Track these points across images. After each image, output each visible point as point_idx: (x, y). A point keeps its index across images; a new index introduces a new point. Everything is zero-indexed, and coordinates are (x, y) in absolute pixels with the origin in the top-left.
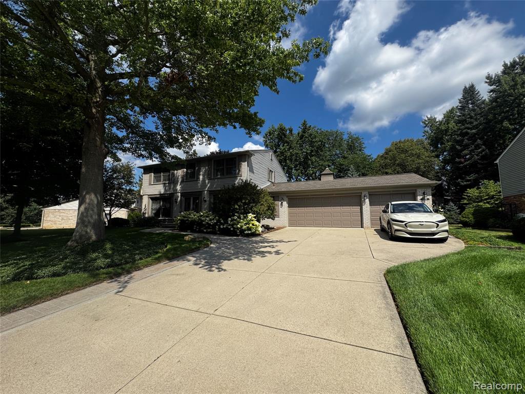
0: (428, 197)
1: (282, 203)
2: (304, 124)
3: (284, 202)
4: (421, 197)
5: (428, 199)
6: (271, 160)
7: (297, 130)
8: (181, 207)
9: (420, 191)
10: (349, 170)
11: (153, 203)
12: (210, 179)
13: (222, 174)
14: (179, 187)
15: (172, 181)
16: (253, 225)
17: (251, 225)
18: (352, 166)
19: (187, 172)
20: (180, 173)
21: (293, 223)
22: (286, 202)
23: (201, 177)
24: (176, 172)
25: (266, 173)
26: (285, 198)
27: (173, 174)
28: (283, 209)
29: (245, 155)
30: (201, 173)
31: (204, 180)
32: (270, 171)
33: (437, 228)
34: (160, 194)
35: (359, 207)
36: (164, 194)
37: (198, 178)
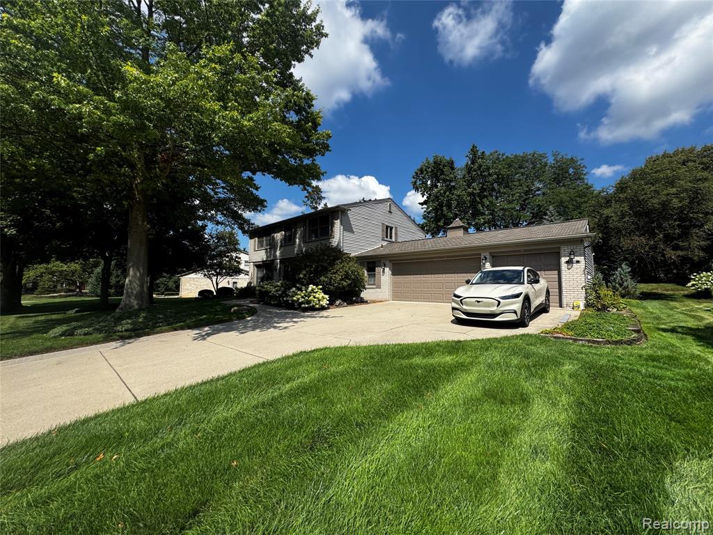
0: (577, 258)
1: (384, 269)
2: (474, 150)
3: (386, 269)
4: (567, 259)
5: (578, 262)
6: (390, 212)
8: (280, 275)
9: (565, 250)
10: (546, 214)
11: (258, 271)
12: (305, 242)
13: (316, 237)
14: (278, 253)
15: (272, 246)
16: (314, 297)
17: (311, 298)
19: (285, 235)
20: (279, 236)
21: (398, 295)
22: (388, 269)
23: (297, 240)
24: (276, 235)
26: (388, 263)
27: (273, 237)
28: (386, 276)
29: (338, 211)
30: (298, 236)
31: (300, 244)
32: (387, 227)
33: (498, 306)
34: (263, 261)
36: (266, 261)
37: (295, 242)
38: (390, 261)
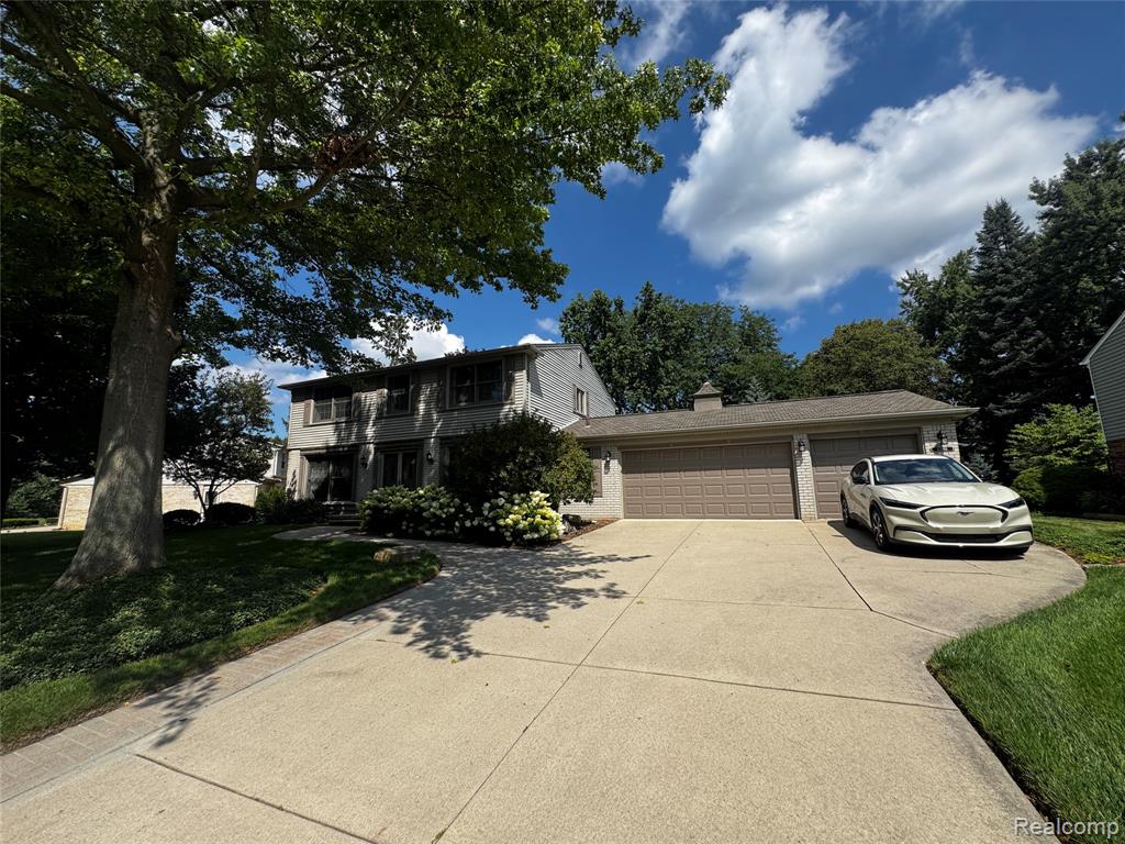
0: (950, 444)
1: (608, 462)
2: (648, 290)
3: (612, 462)
4: (934, 444)
5: (950, 449)
6: (580, 366)
7: (632, 304)
8: (375, 476)
9: (929, 431)
11: (311, 467)
12: (442, 411)
13: (470, 400)
14: (370, 431)
15: (355, 416)
16: (544, 517)
17: (538, 519)
18: (754, 380)
19: (389, 396)
20: (372, 398)
21: (632, 510)
22: (616, 461)
23: (422, 407)
24: (363, 396)
25: (569, 396)
26: (615, 451)
27: (358, 401)
28: (611, 477)
29: (522, 355)
30: (422, 398)
31: (428, 413)
32: (578, 390)
33: (1003, 520)
34: (328, 448)
35: (788, 470)
36: (334, 447)
37: (415, 410)
38: (619, 448)
